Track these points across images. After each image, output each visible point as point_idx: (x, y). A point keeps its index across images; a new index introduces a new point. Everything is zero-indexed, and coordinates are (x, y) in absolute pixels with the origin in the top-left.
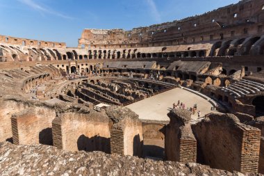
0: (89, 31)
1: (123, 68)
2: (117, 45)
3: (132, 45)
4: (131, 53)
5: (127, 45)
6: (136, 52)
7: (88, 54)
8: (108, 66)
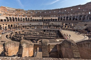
1: (30, 25)
2: (22, 16)
3: (29, 16)
4: (30, 19)
5: (27, 16)
6: (32, 19)
7: (6, 19)
8: (21, 25)
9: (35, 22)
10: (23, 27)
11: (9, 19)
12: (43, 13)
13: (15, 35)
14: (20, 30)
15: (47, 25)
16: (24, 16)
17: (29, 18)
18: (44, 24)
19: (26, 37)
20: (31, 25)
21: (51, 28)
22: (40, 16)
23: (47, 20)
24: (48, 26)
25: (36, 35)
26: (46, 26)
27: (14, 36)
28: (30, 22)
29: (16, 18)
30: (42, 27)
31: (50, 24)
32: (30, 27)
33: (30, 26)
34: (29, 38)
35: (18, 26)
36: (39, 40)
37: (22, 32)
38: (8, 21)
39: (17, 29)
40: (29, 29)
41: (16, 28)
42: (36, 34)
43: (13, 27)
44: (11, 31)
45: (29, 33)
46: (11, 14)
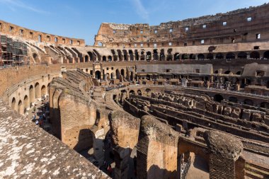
0: (107, 26)
1: (165, 73)
2: (144, 43)
3: (163, 44)
4: (166, 53)
5: (158, 43)
6: (173, 53)
7: (112, 55)
8: (143, 70)
9: (184, 65)
10: (148, 77)
11: (117, 54)
12: (215, 28)
13: (130, 97)
14: (141, 86)
15: (232, 78)
16: (149, 45)
17: (162, 51)
18: (217, 72)
19: (157, 108)
20: (169, 73)
21: (253, 91)
22: (200, 40)
23: (230, 55)
24: (238, 80)
25: (185, 109)
26: (226, 79)
27: (128, 100)
28: (166, 64)
29: (130, 52)
30: (208, 82)
31: (244, 74)
32: (168, 79)
33: (167, 77)
34: (165, 113)
35: (135, 73)
36: (197, 126)
37: (146, 92)
38: (115, 59)
39: (133, 83)
40: (162, 86)
41: (131, 78)
42: (185, 103)
43: (125, 75)
44: (122, 87)
45: (163, 99)
46: (121, 40)
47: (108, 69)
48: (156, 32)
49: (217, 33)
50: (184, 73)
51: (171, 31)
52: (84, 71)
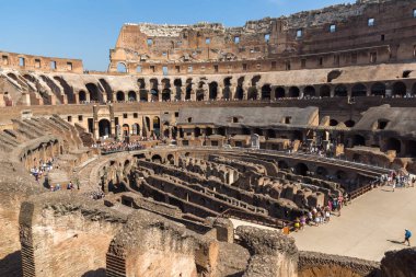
0: (135, 30)
1: (230, 125)
2: (209, 65)
4: (247, 84)
6: (260, 84)
7: (136, 88)
10: (197, 132)
11: (149, 87)
12: (347, 33)
16: (216, 67)
20: (237, 125)
29: (178, 82)
38: (144, 98)
46: (163, 58)
47: (125, 116)
48: (237, 39)
49: (351, 42)
50: (261, 125)
51: (267, 37)
52: (75, 120)
